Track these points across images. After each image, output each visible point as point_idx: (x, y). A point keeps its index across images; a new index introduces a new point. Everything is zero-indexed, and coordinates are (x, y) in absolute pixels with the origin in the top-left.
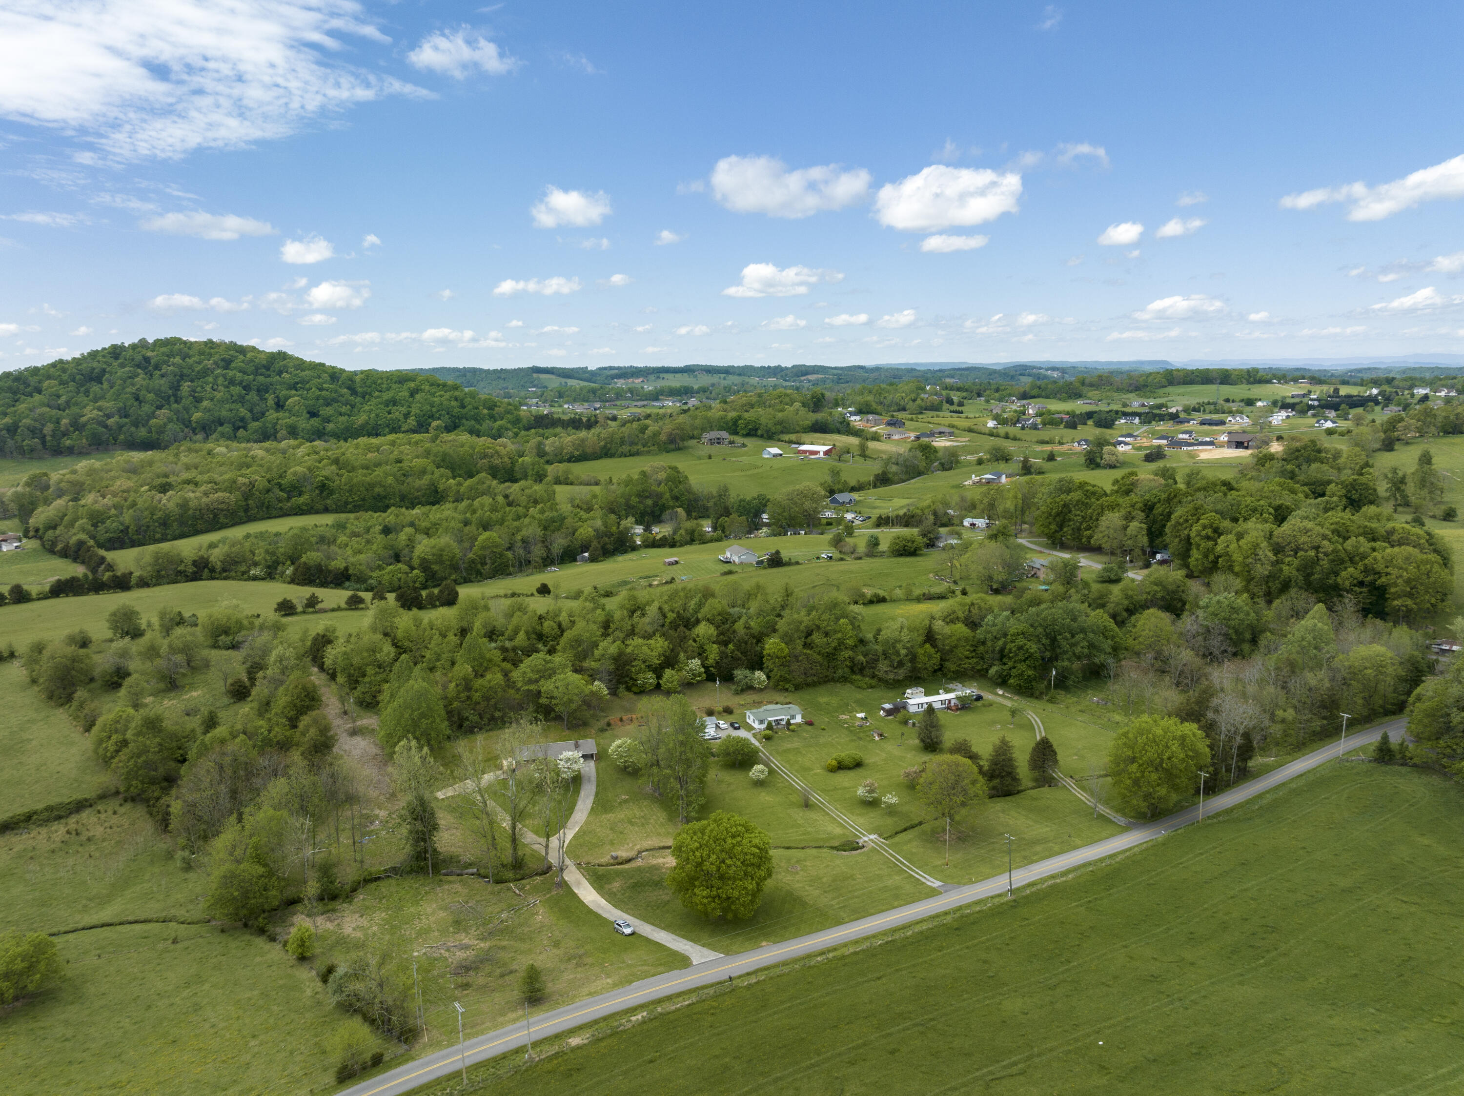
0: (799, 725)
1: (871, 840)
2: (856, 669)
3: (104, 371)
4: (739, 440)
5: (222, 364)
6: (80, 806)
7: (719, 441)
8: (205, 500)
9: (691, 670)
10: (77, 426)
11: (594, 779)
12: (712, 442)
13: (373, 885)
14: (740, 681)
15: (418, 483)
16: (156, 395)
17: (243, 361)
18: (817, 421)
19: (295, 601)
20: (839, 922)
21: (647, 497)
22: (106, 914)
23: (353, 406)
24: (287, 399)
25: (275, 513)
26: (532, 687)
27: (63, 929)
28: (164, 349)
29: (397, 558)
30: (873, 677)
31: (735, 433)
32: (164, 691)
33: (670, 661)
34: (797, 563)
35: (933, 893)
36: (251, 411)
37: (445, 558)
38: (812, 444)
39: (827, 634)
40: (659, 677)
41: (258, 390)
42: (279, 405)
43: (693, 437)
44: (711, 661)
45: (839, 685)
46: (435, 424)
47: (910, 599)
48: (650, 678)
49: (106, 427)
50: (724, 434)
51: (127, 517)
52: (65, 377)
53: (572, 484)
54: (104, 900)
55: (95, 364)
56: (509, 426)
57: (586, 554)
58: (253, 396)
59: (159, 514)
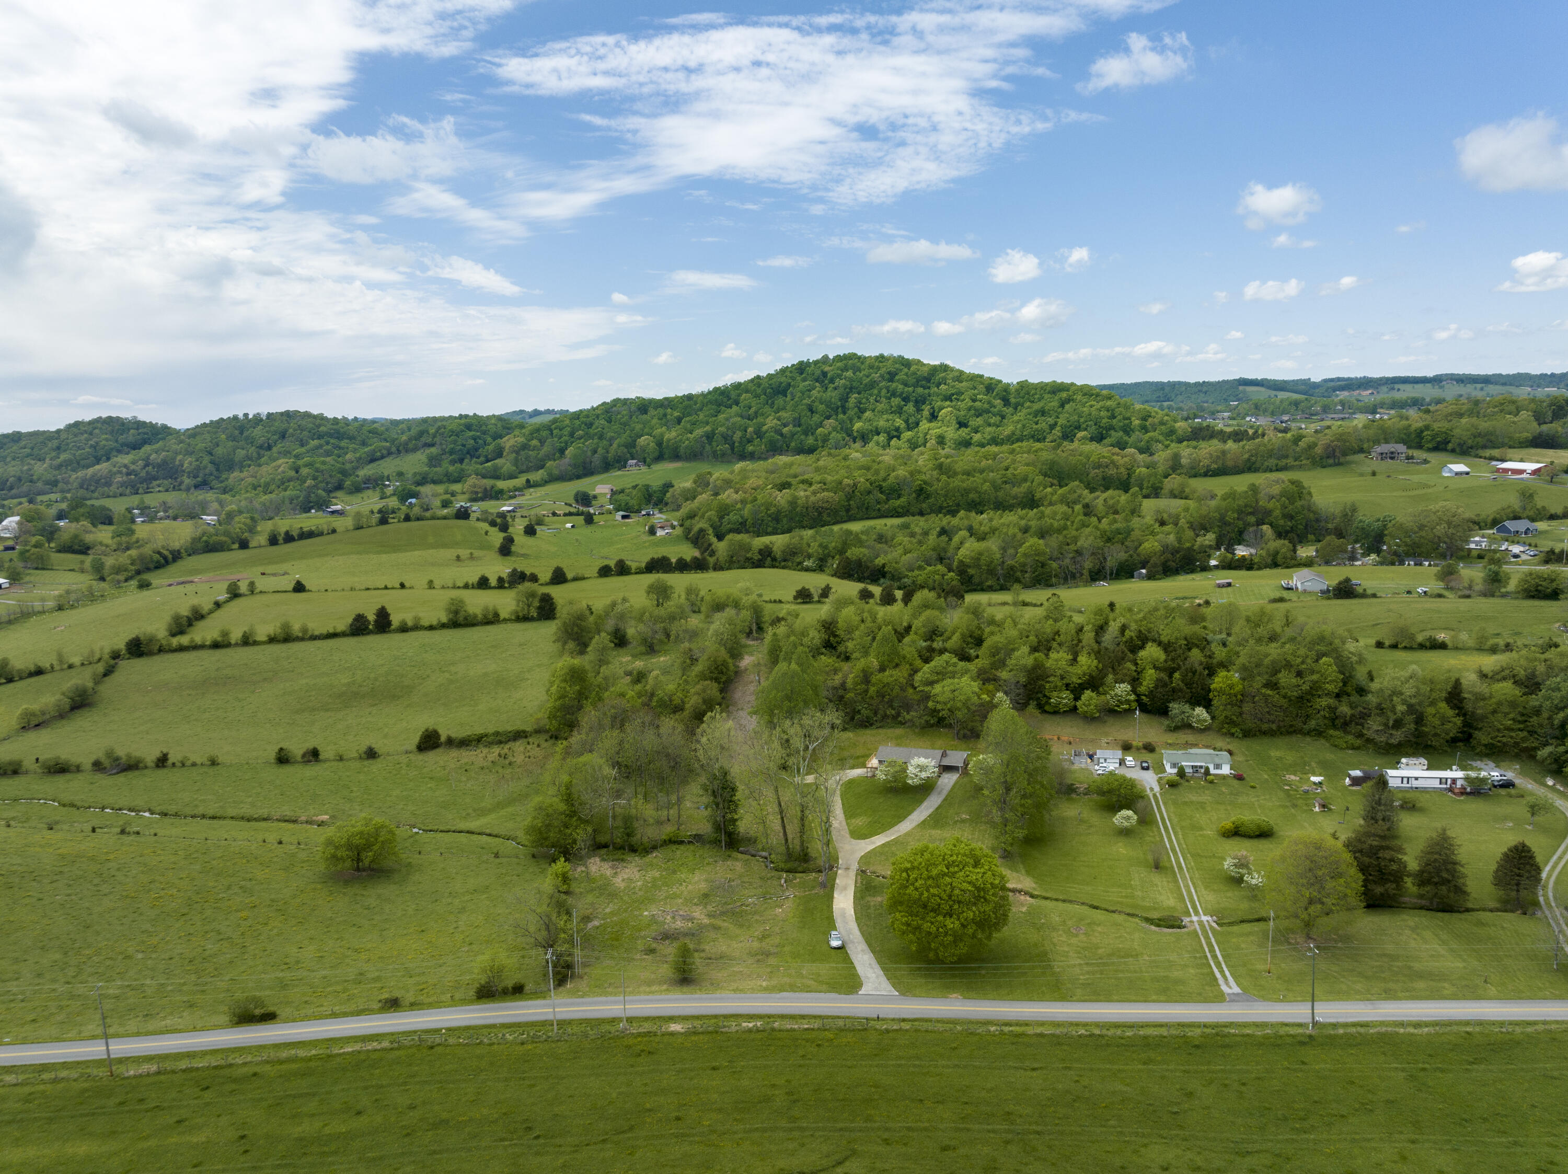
0: (1224, 777)
1: (1201, 923)
2: (1336, 722)
3: (789, 385)
4: (1419, 454)
5: (887, 376)
6: (519, 735)
7: (1392, 456)
8: (813, 498)
9: (1116, 695)
10: (759, 434)
11: (945, 793)
12: (1383, 456)
13: (674, 847)
14: (1176, 716)
15: (1016, 490)
16: (827, 406)
17: (906, 374)
18: (1540, 435)
19: (812, 590)
20: (1065, 997)
21: (1251, 513)
22: (473, 825)
23: (1003, 417)
24: (941, 409)
25: (874, 514)
26: (927, 689)
27: (442, 828)
28: (839, 364)
29: (941, 559)
30: (1360, 735)
31: (1420, 447)
32: (642, 654)
33: (1094, 683)
34: (1374, 596)
35: (1220, 998)
36: (906, 421)
37: (982, 562)
38: (1522, 460)
39: (1299, 674)
40: (1077, 698)
41: (917, 402)
42: (933, 417)
43: (1361, 451)
44: (1142, 689)
45: (1308, 739)
46: (1081, 434)
47: (1480, 649)
48: (1066, 697)
49: (782, 435)
50: (1401, 448)
51: (747, 511)
52: (759, 391)
53: (1186, 498)
54: (482, 812)
55: (783, 379)
56: (1161, 438)
57: (1144, 571)
58: (910, 408)
59: (773, 510)
